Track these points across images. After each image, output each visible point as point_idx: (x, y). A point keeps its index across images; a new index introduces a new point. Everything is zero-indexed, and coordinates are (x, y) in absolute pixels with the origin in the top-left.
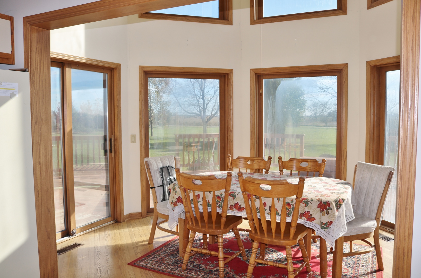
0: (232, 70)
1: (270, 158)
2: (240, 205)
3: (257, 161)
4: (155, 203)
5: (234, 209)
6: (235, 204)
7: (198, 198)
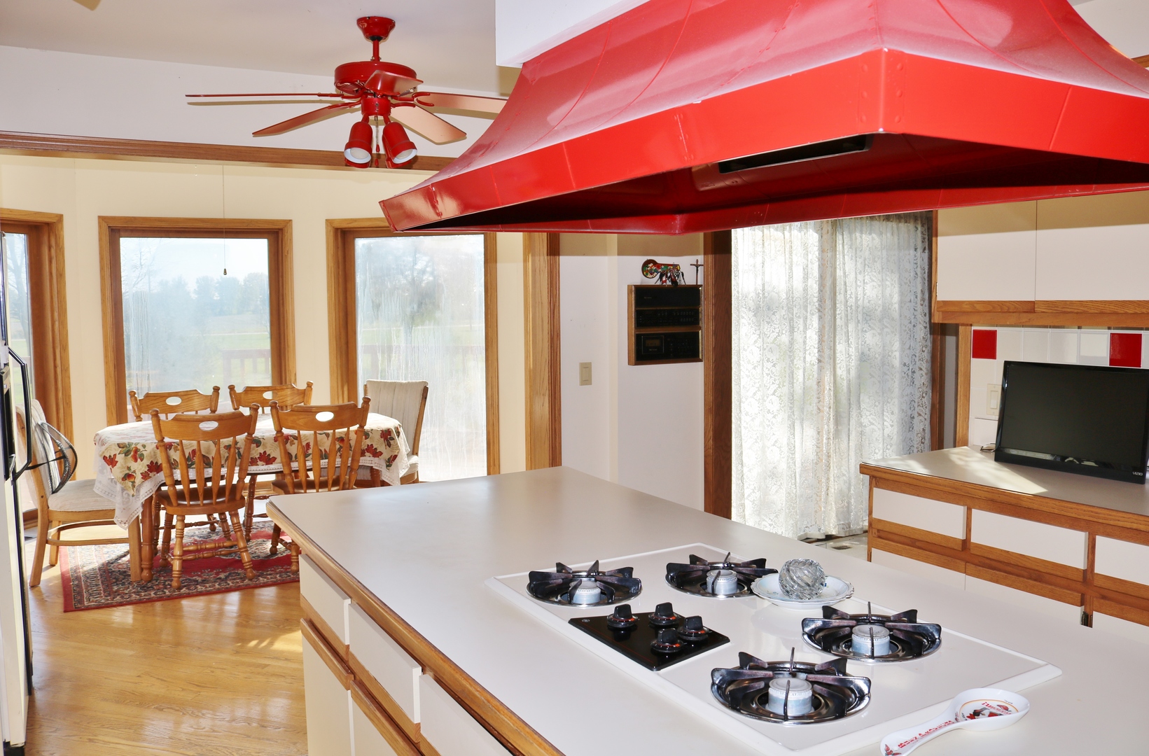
0: (61, 216)
1: (216, 389)
2: (269, 455)
3: (186, 397)
4: (42, 497)
5: (259, 463)
6: (260, 453)
7: (194, 456)
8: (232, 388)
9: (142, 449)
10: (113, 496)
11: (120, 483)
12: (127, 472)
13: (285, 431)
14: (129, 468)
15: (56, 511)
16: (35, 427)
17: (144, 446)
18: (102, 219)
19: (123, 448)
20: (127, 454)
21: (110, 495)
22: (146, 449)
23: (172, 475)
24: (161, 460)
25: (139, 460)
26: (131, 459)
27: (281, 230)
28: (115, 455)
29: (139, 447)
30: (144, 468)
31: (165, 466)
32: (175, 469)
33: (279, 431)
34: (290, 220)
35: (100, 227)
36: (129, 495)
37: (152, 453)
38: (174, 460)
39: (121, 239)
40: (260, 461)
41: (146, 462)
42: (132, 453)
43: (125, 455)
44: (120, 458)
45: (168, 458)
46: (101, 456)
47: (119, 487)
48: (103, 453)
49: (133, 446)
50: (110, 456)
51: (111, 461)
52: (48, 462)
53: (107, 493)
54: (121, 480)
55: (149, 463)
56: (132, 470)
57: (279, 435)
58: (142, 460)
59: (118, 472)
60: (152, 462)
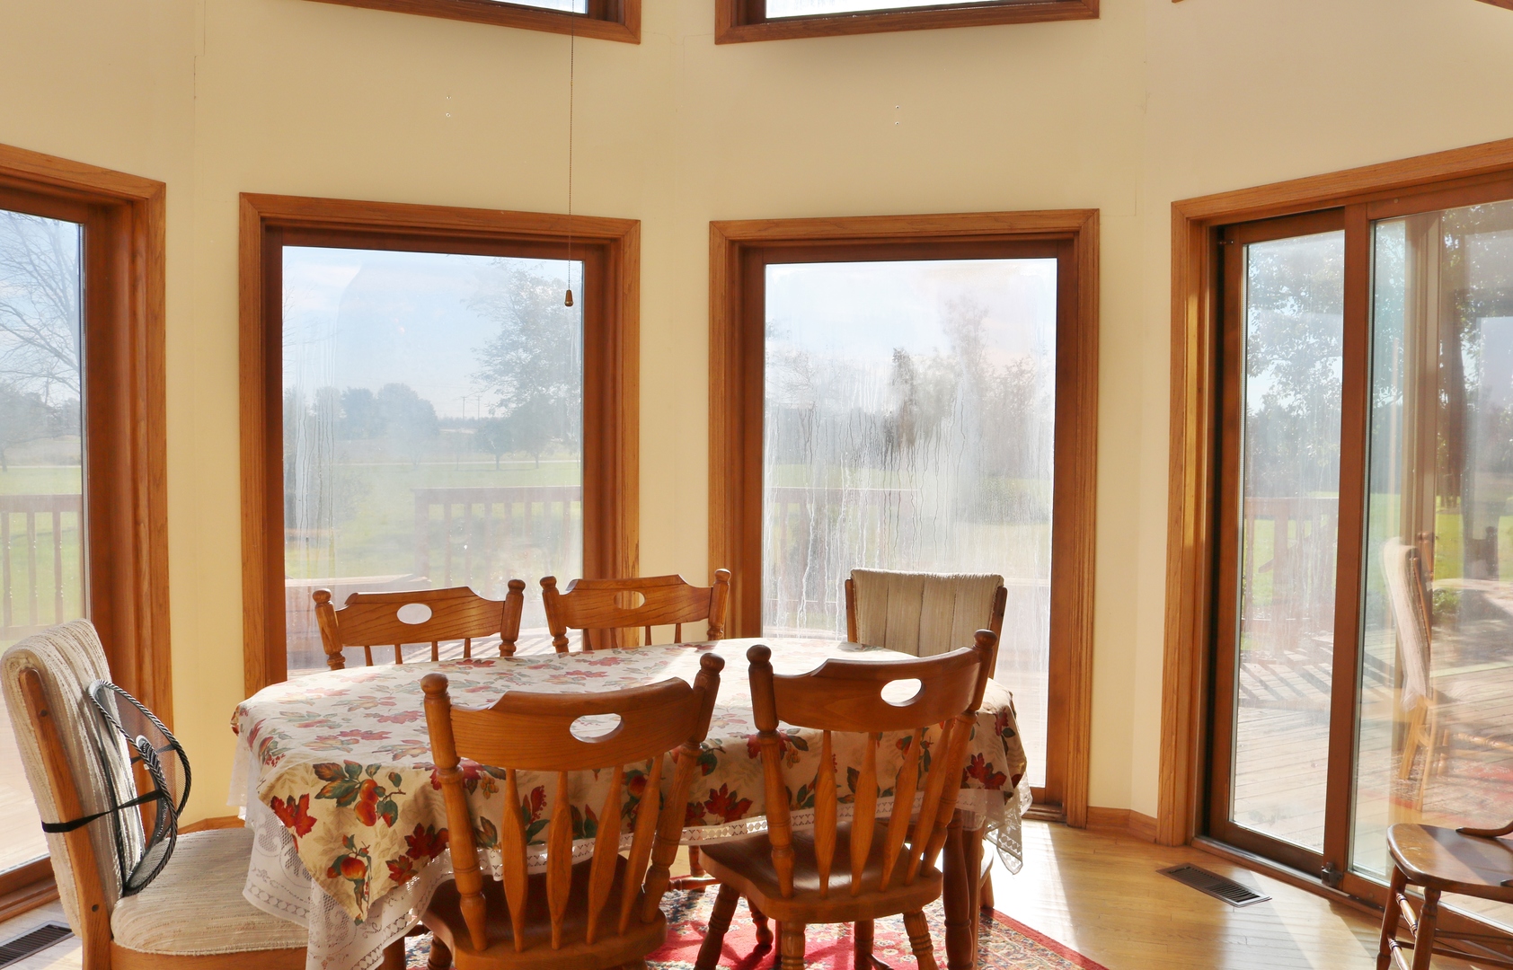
0: (161, 186)
1: (517, 588)
2: (734, 794)
3: (442, 605)
4: (95, 908)
5: (709, 816)
6: (713, 792)
7: (537, 808)
8: (548, 584)
9: (389, 787)
10: (301, 912)
11: (323, 884)
12: (344, 851)
13: (784, 727)
14: (348, 842)
15: (135, 953)
16: (80, 706)
17: (396, 779)
18: (248, 199)
19: (332, 779)
20: (343, 799)
21: (292, 909)
22: (402, 787)
23: (475, 862)
24: (446, 817)
25: (380, 822)
26: (355, 815)
27: (616, 241)
28: (305, 798)
29: (381, 780)
30: (396, 848)
31: (455, 837)
32: (485, 846)
33: (768, 731)
34: (637, 222)
35: (243, 216)
36: (345, 918)
37: (421, 800)
38: (485, 821)
39: (284, 248)
40: (712, 811)
41: (403, 828)
42: (359, 799)
43: (339, 803)
44: (321, 810)
45: (468, 815)
46: (264, 798)
47: (316, 893)
48: (272, 788)
49: (363, 776)
50: (291, 799)
51: (294, 814)
52: (115, 809)
53: (283, 905)
54: (323, 877)
55: (410, 832)
56: (359, 846)
57: (767, 741)
58: (390, 822)
59: (314, 849)
60: (419, 829)
